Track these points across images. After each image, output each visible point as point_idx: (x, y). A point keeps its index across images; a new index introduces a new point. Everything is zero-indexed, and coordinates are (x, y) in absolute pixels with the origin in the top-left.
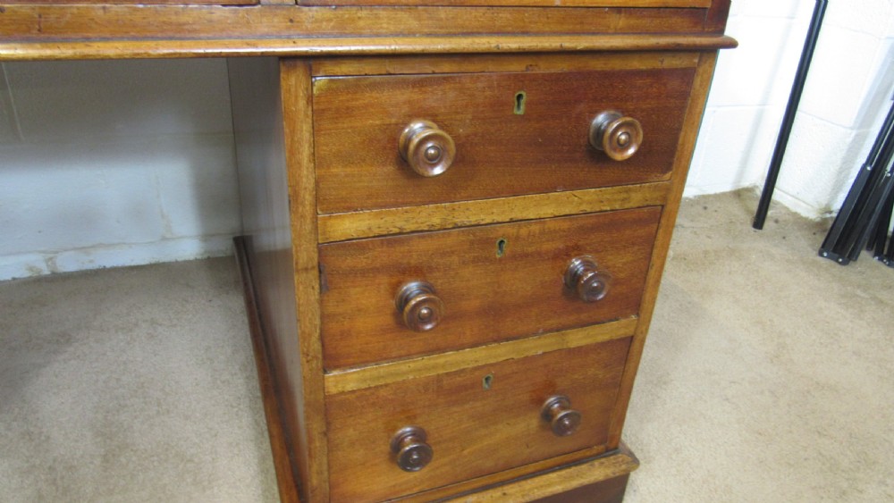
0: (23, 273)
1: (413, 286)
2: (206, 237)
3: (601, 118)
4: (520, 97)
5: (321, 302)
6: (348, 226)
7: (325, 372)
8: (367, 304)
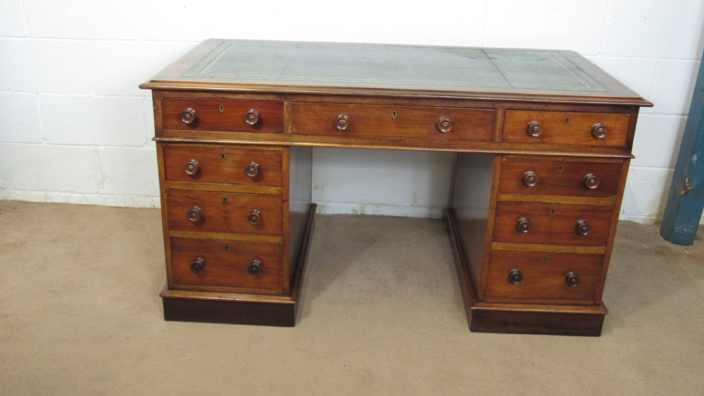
0: (350, 212)
1: (523, 220)
2: (431, 207)
3: (589, 175)
4: (561, 168)
5: (495, 219)
6: (505, 198)
7: (493, 241)
8: (508, 222)
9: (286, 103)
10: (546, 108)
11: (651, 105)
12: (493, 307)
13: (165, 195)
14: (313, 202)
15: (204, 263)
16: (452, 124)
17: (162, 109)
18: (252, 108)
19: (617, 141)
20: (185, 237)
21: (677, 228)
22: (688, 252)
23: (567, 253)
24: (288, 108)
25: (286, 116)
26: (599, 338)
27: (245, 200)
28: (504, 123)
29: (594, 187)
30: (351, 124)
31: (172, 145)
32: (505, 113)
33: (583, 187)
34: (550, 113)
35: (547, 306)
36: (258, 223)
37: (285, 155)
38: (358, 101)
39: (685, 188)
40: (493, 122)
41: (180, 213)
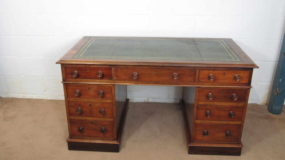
0: (143, 101)
1: (208, 111)
2: (175, 99)
3: (234, 94)
4: (222, 92)
5: (197, 111)
6: (201, 103)
7: (196, 120)
8: (202, 113)
9: (113, 68)
10: (216, 69)
11: (258, 68)
12: (197, 145)
13: (67, 103)
14: (128, 98)
15: (83, 129)
16: (178, 75)
17: (65, 71)
18: (100, 70)
19: (245, 81)
20: (76, 119)
21: (274, 108)
22: (278, 118)
23: (226, 124)
24: (113, 70)
25: (113, 73)
26: (240, 156)
27: (98, 105)
28: (199, 75)
29: (236, 99)
30: (138, 76)
31: (69, 84)
32: (199, 71)
33: (231, 99)
34: (217, 71)
35: (218, 144)
36: (103, 113)
37: (113, 88)
38: (141, 67)
39: (277, 92)
40: (195, 75)
41: (73, 110)
